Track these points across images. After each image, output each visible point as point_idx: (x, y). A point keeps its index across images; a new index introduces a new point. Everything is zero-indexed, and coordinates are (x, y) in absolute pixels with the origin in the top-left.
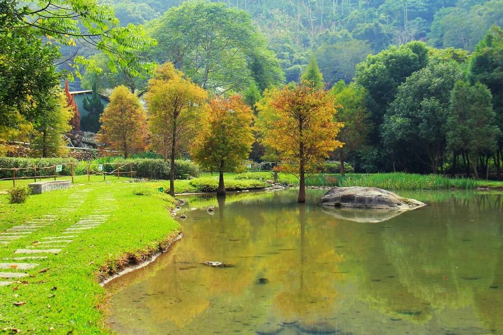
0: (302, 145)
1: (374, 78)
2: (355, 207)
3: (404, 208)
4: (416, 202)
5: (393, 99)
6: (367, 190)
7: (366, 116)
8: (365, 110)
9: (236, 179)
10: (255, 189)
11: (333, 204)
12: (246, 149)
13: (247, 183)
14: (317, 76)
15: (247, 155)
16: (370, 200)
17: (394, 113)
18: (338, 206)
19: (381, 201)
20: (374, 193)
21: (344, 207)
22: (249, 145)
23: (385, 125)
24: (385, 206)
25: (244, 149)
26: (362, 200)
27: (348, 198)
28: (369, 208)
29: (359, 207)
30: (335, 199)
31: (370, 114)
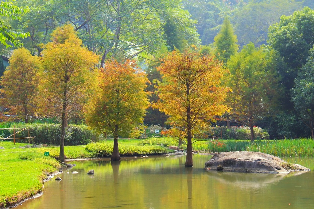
0: (189, 109)
1: (286, 40)
2: (235, 171)
3: (283, 173)
4: (300, 167)
5: (305, 62)
6: (249, 154)
7: (276, 80)
8: (275, 74)
9: (139, 144)
10: (155, 154)
11: (216, 168)
12: (140, 114)
13: (147, 148)
14: (231, 38)
15: (142, 120)
16: (250, 164)
17: (304, 77)
18: (220, 170)
19: (259, 165)
20: (254, 157)
21: (225, 171)
22: (144, 110)
23: (294, 90)
24: (264, 170)
25: (137, 113)
26: (242, 164)
27: (230, 163)
28: (248, 172)
29: (240, 171)
30: (218, 163)
31: (280, 77)
